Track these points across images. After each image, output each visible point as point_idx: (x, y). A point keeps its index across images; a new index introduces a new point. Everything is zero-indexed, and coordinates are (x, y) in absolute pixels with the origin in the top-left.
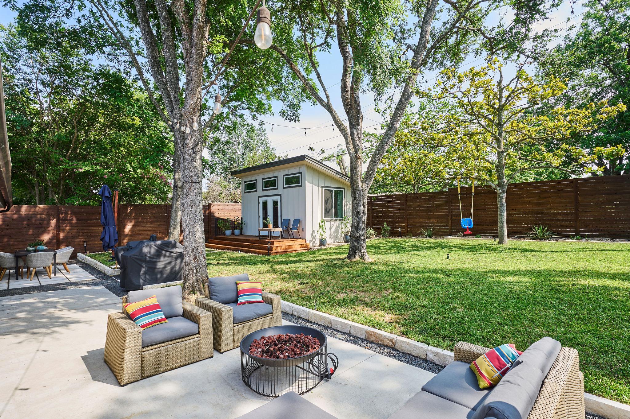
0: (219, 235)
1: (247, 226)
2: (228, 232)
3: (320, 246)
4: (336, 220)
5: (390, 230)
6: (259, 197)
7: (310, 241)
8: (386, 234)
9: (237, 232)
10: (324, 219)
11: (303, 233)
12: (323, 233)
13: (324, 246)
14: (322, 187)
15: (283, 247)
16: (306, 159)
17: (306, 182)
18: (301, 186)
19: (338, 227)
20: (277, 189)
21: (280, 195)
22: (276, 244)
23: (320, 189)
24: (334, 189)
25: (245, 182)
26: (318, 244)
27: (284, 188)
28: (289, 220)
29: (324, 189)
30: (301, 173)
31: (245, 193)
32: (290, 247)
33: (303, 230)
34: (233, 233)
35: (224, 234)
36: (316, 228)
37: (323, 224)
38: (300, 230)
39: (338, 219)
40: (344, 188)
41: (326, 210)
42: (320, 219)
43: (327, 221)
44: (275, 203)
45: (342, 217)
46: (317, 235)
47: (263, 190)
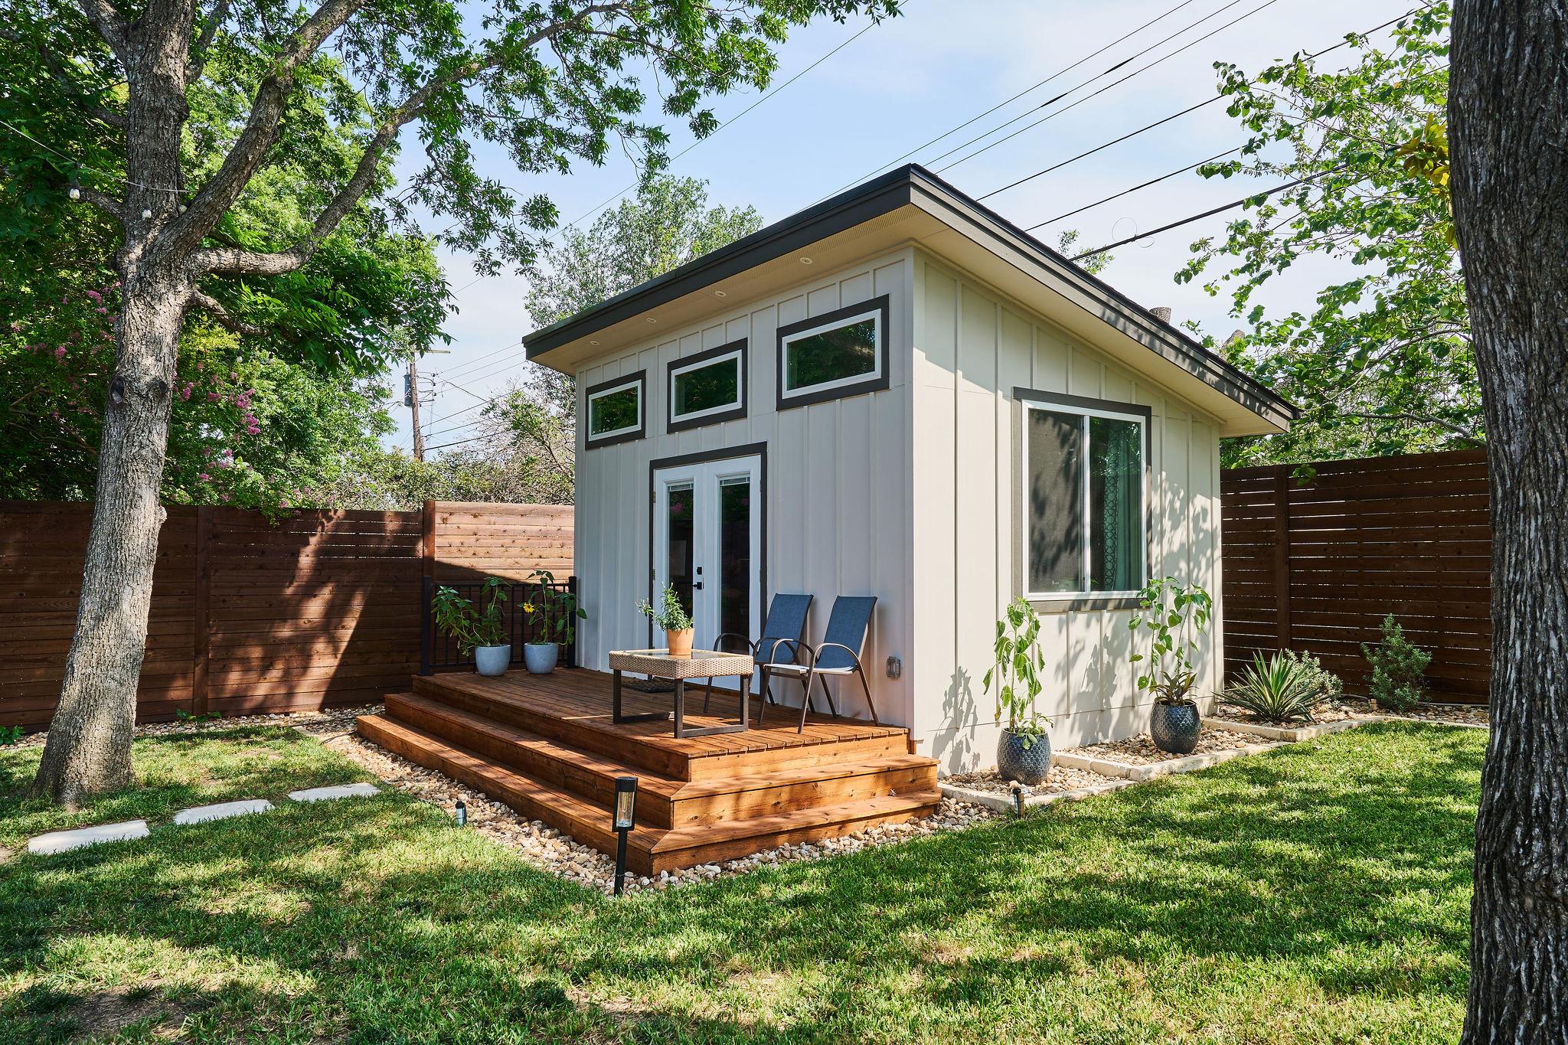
0: (446, 668)
1: (595, 624)
2: (490, 657)
3: (1004, 776)
4: (1099, 606)
5: (1429, 668)
6: (656, 465)
7: (940, 743)
8: (1404, 692)
9: (540, 654)
10: (1028, 595)
11: (895, 686)
12: (1021, 690)
13: (1033, 778)
14: (1019, 394)
15: (748, 801)
16: (915, 197)
17: (918, 355)
18: (882, 385)
19: (1112, 646)
20: (741, 414)
21: (760, 449)
22: (704, 775)
23: (1005, 406)
24: (1087, 413)
25: (590, 391)
26: (990, 762)
27: (783, 405)
28: (809, 601)
29: (1027, 405)
30: (882, 303)
31: (590, 446)
32: (804, 792)
33: (895, 669)
34: (517, 661)
35: (471, 665)
36: (980, 657)
37: (1023, 629)
38: (878, 665)
39: (1116, 595)
40: (1145, 411)
41: (1037, 547)
42: (1006, 600)
43: (1046, 609)
44: (735, 499)
45: (1132, 583)
46: (985, 704)
47: (672, 428)
